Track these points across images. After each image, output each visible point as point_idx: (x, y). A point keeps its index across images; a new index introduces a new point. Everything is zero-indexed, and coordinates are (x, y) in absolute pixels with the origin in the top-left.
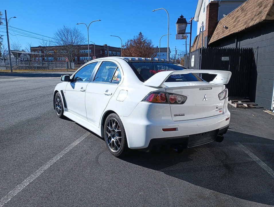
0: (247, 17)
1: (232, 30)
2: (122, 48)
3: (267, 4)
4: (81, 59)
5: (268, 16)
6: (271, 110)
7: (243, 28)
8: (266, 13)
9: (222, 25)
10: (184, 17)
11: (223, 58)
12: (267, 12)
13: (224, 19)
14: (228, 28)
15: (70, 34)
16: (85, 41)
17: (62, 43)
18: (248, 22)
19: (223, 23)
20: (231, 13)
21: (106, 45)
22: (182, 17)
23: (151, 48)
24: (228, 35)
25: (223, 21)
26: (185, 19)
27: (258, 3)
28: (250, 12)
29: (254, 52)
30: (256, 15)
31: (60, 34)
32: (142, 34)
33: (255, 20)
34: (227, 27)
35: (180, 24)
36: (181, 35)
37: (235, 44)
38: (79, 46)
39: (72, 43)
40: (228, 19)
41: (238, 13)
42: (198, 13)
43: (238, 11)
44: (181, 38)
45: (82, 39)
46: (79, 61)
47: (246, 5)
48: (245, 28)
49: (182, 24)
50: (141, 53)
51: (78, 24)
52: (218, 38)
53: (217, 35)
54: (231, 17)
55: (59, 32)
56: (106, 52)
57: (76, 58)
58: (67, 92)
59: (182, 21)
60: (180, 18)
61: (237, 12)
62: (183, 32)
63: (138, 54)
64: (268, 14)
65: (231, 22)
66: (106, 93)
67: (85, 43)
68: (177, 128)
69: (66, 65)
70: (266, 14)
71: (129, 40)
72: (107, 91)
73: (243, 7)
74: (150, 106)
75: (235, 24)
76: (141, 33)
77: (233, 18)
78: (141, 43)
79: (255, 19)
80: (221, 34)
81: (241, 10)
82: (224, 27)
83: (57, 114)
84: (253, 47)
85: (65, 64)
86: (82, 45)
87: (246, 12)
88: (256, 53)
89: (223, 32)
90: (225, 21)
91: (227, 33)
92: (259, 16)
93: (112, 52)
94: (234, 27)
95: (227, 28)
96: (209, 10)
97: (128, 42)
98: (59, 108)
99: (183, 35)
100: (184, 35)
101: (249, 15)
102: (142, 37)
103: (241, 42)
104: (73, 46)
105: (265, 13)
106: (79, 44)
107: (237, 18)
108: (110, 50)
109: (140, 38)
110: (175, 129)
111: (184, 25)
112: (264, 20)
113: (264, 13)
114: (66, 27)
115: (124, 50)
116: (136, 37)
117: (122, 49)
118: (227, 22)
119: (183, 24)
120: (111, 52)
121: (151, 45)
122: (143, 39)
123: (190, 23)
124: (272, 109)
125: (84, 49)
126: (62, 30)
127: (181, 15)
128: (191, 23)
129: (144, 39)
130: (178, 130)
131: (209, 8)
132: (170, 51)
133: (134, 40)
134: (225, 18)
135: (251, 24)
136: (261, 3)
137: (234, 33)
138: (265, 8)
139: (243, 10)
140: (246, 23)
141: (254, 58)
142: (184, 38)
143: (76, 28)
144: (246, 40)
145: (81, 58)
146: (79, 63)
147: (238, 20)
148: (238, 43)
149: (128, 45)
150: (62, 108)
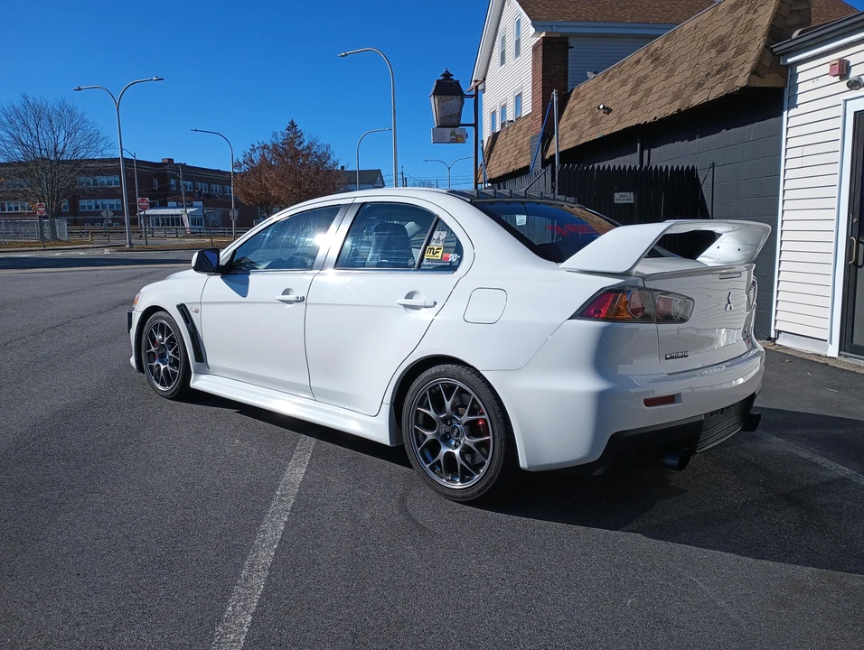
0: (676, 79)
1: (628, 117)
2: (236, 171)
3: (746, 45)
4: (83, 207)
5: (754, 77)
6: (769, 339)
7: (672, 110)
8: (748, 67)
9: (587, 102)
10: (455, 78)
11: (617, 196)
12: (751, 65)
13: (589, 84)
14: (611, 110)
15: (44, 121)
16: (101, 147)
17: (18, 153)
18: (686, 92)
19: (588, 96)
20: (613, 69)
21: (171, 161)
22: (447, 75)
23: (330, 171)
24: (616, 130)
25: (587, 91)
26: (457, 82)
27: (709, 40)
28: (686, 65)
29: (701, 179)
30: (709, 74)
31: (12, 122)
32: (299, 128)
33: (712, 88)
34: (607, 108)
35: (444, 97)
36: (449, 131)
37: (636, 156)
38: (77, 163)
39: (56, 153)
40: (605, 85)
41: (640, 67)
42: (484, 67)
43: (638, 62)
44: (449, 139)
45: (93, 139)
46: (75, 215)
47: (666, 46)
48: (679, 110)
49: (449, 97)
50: (299, 185)
51: (80, 89)
52: (578, 140)
53: (575, 131)
54: (616, 80)
55: (7, 116)
56: (173, 182)
57: (65, 203)
58: (205, 309)
59: (448, 88)
60: (443, 80)
61: (636, 63)
62: (454, 120)
63: (290, 188)
64: (754, 72)
65: (617, 93)
66: (409, 302)
67: (104, 152)
68: (679, 394)
69: (37, 228)
70: (746, 71)
71: (257, 145)
72: (410, 296)
73: (656, 50)
74: (604, 331)
75: (636, 98)
76: (292, 123)
77: (624, 83)
78: (297, 154)
79: (708, 84)
80: (586, 127)
81: (649, 61)
82: (601, 107)
83: (153, 386)
84: (698, 166)
85: (32, 224)
86: (93, 160)
87: (670, 66)
88: (709, 180)
89: (595, 122)
90: (594, 92)
91: (611, 126)
92: (724, 77)
93: (194, 185)
94: (636, 106)
95: (608, 110)
96: (543, 57)
97: (254, 150)
98: (162, 367)
99: (453, 129)
100: (458, 131)
101: (683, 74)
102: (300, 137)
103: (652, 150)
104: (59, 162)
105: (742, 69)
106: (81, 155)
107: (638, 84)
108: (186, 178)
109: (291, 138)
110: (670, 399)
111: (455, 101)
112: (743, 89)
113: (741, 67)
114: (31, 100)
115: (242, 177)
116: (280, 136)
117: (234, 173)
118: (604, 93)
119: (454, 97)
120: (189, 183)
121: (330, 162)
122: (301, 143)
123: (472, 96)
124: (773, 336)
125: (100, 172)
126: (17, 112)
127: (444, 72)
128: (476, 95)
129: (305, 144)
130: (680, 402)
131: (540, 53)
132: (383, 180)
133: (274, 145)
134: (595, 81)
135: (697, 99)
136: (721, 39)
137: (638, 125)
138: (737, 54)
139: (657, 59)
140: (676, 96)
141: (702, 195)
142: (458, 139)
143: (69, 102)
144: (672, 145)
145: (83, 203)
146: (76, 220)
147: (644, 87)
148: (646, 152)
149: (252, 161)
150: (181, 365)
